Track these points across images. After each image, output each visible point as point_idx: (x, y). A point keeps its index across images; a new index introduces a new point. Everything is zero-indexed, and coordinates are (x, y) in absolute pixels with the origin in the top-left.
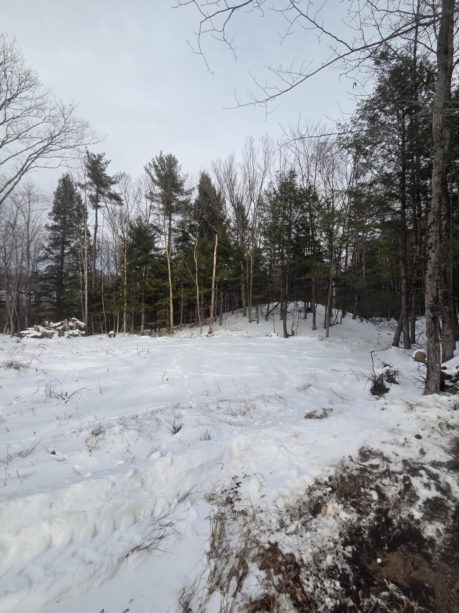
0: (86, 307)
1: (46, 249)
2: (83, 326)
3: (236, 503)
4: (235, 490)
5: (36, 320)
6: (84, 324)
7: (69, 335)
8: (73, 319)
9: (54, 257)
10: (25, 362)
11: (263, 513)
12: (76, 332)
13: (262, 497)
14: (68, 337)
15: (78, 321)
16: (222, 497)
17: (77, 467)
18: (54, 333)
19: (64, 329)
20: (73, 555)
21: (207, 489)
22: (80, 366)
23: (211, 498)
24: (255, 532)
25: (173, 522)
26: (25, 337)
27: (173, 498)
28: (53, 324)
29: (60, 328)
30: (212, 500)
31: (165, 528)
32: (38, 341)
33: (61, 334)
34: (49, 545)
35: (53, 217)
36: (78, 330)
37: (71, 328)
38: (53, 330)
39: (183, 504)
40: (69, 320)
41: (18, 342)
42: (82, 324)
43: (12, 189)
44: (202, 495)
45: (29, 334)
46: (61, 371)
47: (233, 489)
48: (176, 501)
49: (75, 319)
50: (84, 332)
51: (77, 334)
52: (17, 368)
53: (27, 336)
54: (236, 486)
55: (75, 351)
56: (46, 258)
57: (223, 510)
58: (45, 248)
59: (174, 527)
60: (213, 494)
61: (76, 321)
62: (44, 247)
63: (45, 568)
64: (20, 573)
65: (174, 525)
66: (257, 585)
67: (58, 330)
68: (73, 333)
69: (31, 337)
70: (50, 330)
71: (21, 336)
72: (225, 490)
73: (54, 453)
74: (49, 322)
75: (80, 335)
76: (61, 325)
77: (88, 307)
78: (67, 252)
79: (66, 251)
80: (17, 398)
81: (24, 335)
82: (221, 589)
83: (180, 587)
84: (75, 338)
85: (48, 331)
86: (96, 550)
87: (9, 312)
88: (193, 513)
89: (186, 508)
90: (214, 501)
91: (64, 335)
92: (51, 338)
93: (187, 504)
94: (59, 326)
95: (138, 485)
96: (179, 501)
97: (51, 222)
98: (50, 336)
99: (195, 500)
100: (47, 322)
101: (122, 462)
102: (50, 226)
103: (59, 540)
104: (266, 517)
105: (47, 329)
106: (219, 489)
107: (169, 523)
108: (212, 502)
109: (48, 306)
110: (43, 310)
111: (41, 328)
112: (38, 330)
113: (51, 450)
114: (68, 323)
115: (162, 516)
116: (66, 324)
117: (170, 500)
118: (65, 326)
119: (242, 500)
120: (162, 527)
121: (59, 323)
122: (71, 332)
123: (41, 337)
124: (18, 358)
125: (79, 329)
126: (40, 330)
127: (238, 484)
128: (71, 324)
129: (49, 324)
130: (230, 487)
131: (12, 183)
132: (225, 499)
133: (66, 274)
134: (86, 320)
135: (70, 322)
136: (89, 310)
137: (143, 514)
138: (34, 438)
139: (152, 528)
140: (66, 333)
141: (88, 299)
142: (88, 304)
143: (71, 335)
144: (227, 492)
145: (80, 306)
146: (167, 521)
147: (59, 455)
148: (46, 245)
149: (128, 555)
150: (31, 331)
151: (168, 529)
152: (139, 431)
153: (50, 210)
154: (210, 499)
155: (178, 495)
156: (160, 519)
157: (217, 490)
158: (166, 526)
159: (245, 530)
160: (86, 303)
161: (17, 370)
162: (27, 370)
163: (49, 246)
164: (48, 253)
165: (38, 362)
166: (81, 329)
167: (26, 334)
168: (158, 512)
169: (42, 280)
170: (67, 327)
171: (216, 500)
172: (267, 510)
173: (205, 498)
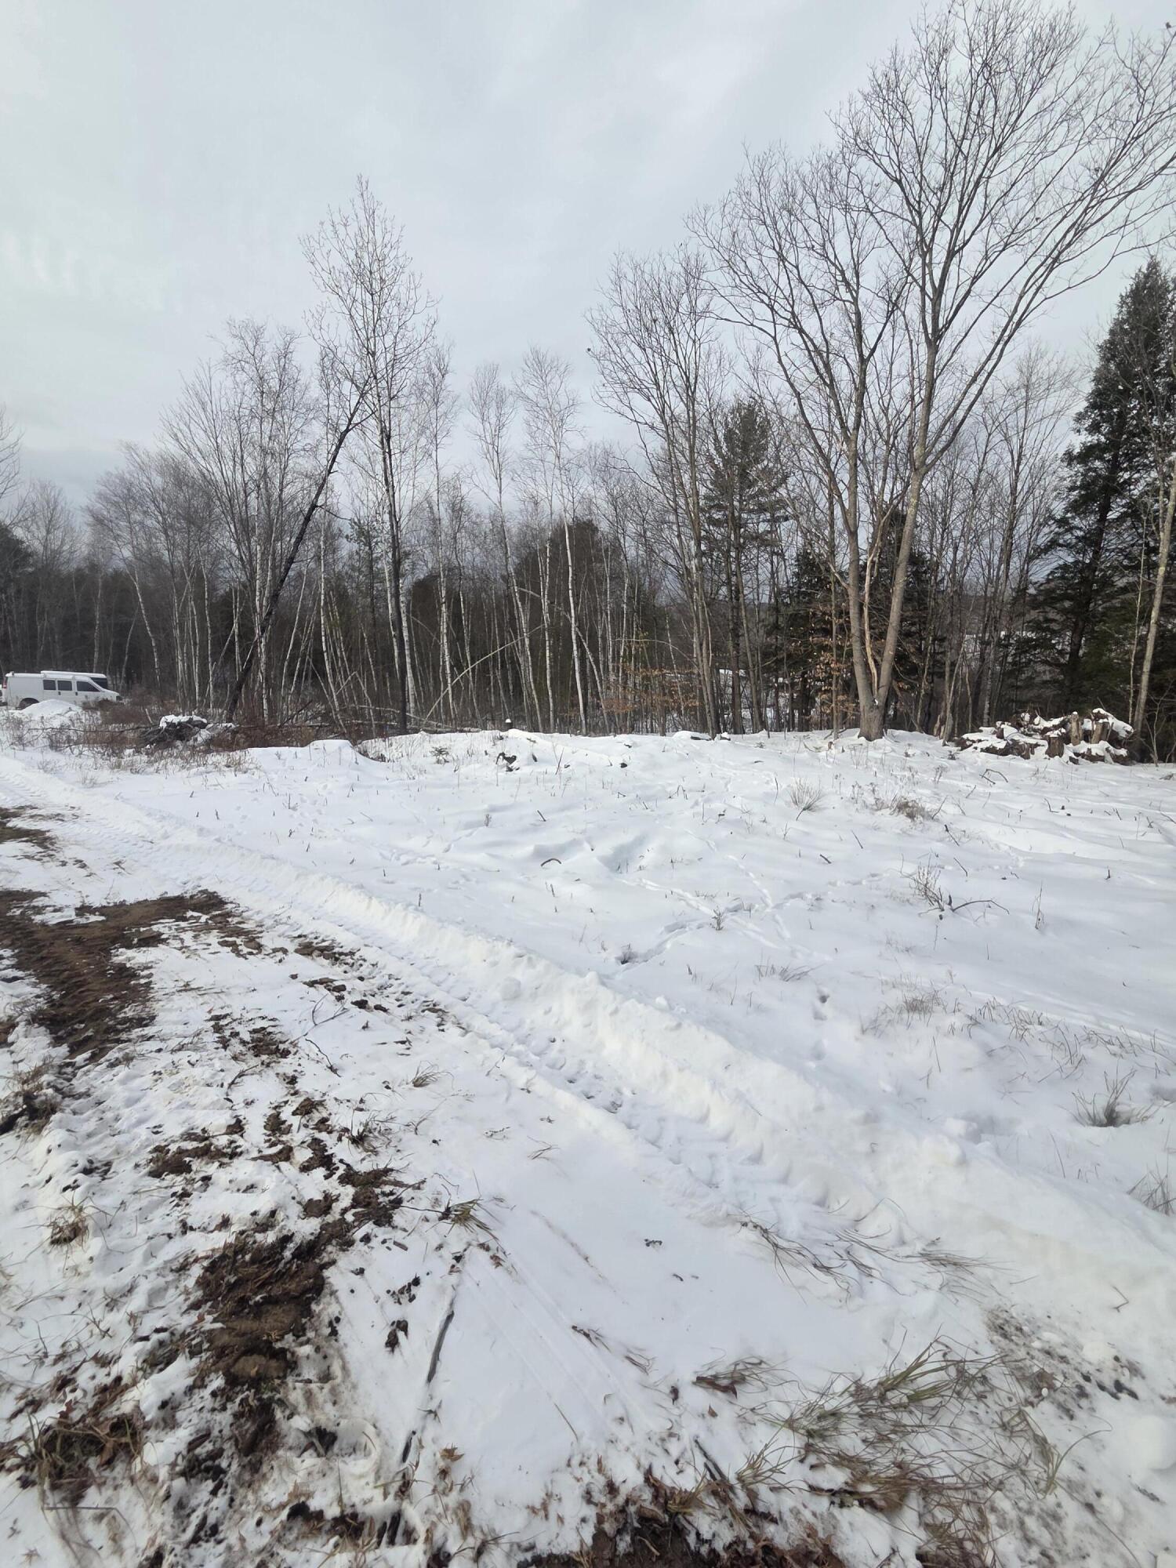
0: (1145, 679)
1: (1057, 521)
2: (1123, 734)
3: (1046, 1407)
4: (1089, 1388)
5: (1006, 711)
6: (1129, 728)
7: (1077, 754)
8: (1095, 711)
9: (1074, 541)
10: (929, 806)
11: (1088, 1518)
12: (1099, 747)
13: (1144, 1492)
14: (1071, 759)
15: (1112, 720)
16: (1033, 1358)
17: (826, 1042)
18: (1037, 745)
19: (1066, 739)
20: (711, 1156)
21: (1021, 1303)
22: (1050, 845)
23: (1006, 1328)
24: (1003, 1503)
25: (874, 1272)
26: (970, 749)
27: (918, 1238)
28: (1041, 723)
29: (1054, 734)
30: (1005, 1336)
31: (849, 1263)
32: (993, 760)
33: (1055, 750)
34: (704, 1119)
35: (1088, 423)
36: (1105, 744)
37: (1087, 736)
38: (1039, 737)
39: (926, 1267)
40: (1083, 715)
41: (952, 758)
42: (1122, 727)
43: (980, 392)
44: (993, 1301)
45: (980, 741)
46: (997, 846)
47: (1087, 1378)
48: (919, 1247)
49: (1102, 711)
50: (1123, 752)
51: (1101, 753)
52: (911, 816)
53: (975, 745)
54: (1109, 1383)
55: (1057, 802)
56: (1053, 545)
57: (999, 1377)
58: (1054, 519)
59: (866, 1280)
60: (1019, 1329)
61: (1106, 717)
62: (1051, 517)
63: (679, 1139)
64: (661, 1120)
65: (870, 1279)
66: (877, 1556)
67: (1049, 740)
68: (1089, 750)
69: (982, 750)
70: (1030, 736)
71: (963, 745)
72: (1063, 1359)
73: (823, 999)
74: (1033, 717)
75: (1109, 758)
76: (1063, 725)
77: (1151, 679)
78: (1113, 517)
79: (1112, 515)
80: (873, 875)
81: (968, 743)
82: (809, 1448)
83: (763, 1351)
84: (1091, 764)
85: (1024, 740)
86: (736, 1179)
87: (947, 689)
88: (925, 1301)
89: (926, 1280)
90: (1004, 1343)
91: (1061, 755)
92: (1027, 757)
93: (936, 1277)
94: (1055, 727)
95: (862, 1146)
96: (926, 1256)
97: (1079, 441)
98: (1025, 752)
99: (963, 1291)
100: (1027, 717)
101: (888, 1088)
102: (1077, 451)
103: (718, 1122)
104: (1077, 1528)
105: (1023, 733)
106: (1051, 1338)
107: (866, 1267)
108: (996, 1338)
109: (1045, 673)
110: (1030, 683)
111: (1009, 730)
112: (1001, 736)
113: (826, 991)
114: (1080, 722)
115: (869, 1242)
116: (1074, 724)
117: (908, 1236)
118: (1070, 731)
119: (1074, 1422)
120: (845, 1256)
121: (1056, 721)
122: (1083, 747)
123: (1004, 752)
124: (922, 796)
125: (1110, 742)
126: (1005, 735)
127: (1119, 1386)
128: (1088, 725)
129: (1031, 721)
130: (1086, 1368)
131: (981, 378)
132: (1036, 1369)
133: (1106, 582)
134: (1140, 715)
135: (1086, 720)
136: (1154, 687)
137: (842, 1203)
138: (827, 958)
139: (830, 1238)
140: (1069, 750)
141: (1154, 656)
142: (1152, 671)
143: (1083, 755)
144: (1063, 1366)
145: (1125, 673)
146: (867, 1259)
147: (826, 1009)
148: (1058, 508)
149: (745, 1225)
150: (986, 736)
151: (851, 1270)
152: (990, 1053)
153: (1082, 405)
154: (1002, 1327)
155: (933, 1243)
156: (859, 1243)
157: (1046, 1335)
158: (854, 1262)
159: (997, 1472)
160: (1147, 667)
161: (909, 820)
162: (929, 823)
163: (1067, 511)
164: (1062, 530)
165: (957, 810)
166: (1114, 739)
167: (974, 742)
168: (869, 1229)
169: (1034, 608)
170: (1074, 733)
171: (1013, 1347)
172: (1115, 1529)
173: (991, 1312)
